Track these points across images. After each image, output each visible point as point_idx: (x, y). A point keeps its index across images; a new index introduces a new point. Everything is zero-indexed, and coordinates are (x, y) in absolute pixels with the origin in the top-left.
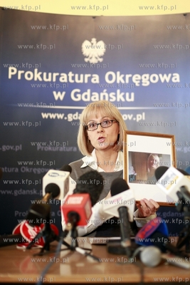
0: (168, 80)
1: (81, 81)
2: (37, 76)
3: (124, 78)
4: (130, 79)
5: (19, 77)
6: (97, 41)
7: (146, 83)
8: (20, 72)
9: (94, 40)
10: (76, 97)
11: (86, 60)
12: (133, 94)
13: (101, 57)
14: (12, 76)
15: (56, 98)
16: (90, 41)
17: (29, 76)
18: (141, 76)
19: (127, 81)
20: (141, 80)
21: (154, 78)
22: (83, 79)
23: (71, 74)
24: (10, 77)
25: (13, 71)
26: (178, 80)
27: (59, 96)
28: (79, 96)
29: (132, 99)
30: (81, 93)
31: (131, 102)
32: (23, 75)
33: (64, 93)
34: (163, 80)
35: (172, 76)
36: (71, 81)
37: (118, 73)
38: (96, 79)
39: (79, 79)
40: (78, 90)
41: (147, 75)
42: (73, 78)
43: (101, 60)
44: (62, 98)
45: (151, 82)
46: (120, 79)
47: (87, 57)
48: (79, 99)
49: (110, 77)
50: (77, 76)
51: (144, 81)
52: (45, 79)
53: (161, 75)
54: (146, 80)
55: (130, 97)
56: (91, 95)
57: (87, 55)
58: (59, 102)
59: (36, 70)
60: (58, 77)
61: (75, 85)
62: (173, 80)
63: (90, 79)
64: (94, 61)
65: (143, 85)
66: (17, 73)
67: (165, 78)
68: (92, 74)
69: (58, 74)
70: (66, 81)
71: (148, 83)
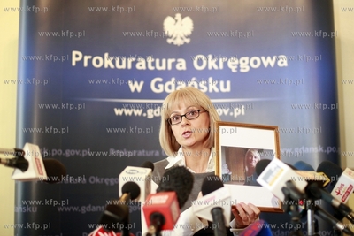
0: (272, 64)
1: (164, 67)
2: (108, 63)
3: (217, 63)
4: (225, 64)
5: (86, 64)
6: (183, 17)
7: (245, 68)
8: (86, 58)
9: (178, 16)
10: (158, 88)
11: (169, 41)
12: (228, 83)
13: (187, 37)
14: (77, 62)
15: (133, 89)
16: (174, 17)
17: (98, 62)
18: (239, 59)
19: (221, 67)
20: (239, 65)
21: (255, 62)
22: (165, 64)
23: (150, 60)
24: (74, 64)
25: (77, 56)
26: (285, 64)
27: (136, 86)
28: (161, 86)
29: (228, 89)
30: (164, 83)
31: (227, 93)
32: (90, 61)
33: (142, 83)
34: (266, 65)
35: (277, 60)
36: (151, 68)
37: (210, 56)
38: (182, 65)
39: (161, 65)
40: (160, 79)
41: (246, 59)
42: (154, 64)
43: (188, 41)
44: (139, 89)
45: (251, 68)
46: (212, 64)
47: (171, 38)
48: (161, 91)
49: (200, 63)
50: (158, 61)
51: (242, 65)
52: (118, 66)
53: (263, 58)
54: (245, 64)
55: (225, 87)
56: (176, 85)
57: (170, 34)
58: (136, 95)
59: (106, 55)
60: (134, 64)
61: (156, 73)
62: (279, 64)
63: (174, 64)
64: (179, 42)
65: (242, 70)
66: (83, 59)
67: (269, 61)
68: (177, 58)
69: (134, 59)
70: (144, 67)
71: (248, 69)
